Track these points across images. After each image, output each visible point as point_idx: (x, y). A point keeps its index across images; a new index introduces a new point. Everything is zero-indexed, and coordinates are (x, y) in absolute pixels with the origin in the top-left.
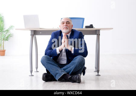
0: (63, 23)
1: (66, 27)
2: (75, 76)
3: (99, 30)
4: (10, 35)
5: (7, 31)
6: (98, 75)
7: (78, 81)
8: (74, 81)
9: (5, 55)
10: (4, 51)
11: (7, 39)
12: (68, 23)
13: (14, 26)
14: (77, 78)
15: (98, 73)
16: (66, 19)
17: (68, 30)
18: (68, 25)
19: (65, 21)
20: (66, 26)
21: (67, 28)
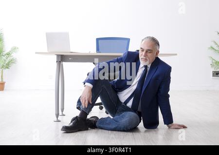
4: (12, 60)
5: (8, 54)
9: (5, 89)
10: (3, 84)
11: (7, 66)
13: (18, 48)
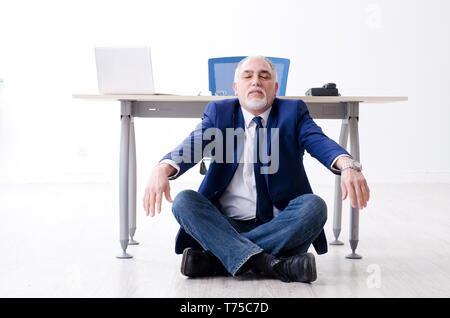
0: (247, 75)
1: (258, 88)
2: (296, 261)
3: (355, 104)
6: (354, 257)
7: (305, 278)
8: (289, 277)
12: (264, 75)
14: (305, 266)
15: (354, 250)
16: (258, 60)
17: (264, 102)
18: (266, 83)
19: (257, 69)
20: (258, 85)
21: (261, 93)
